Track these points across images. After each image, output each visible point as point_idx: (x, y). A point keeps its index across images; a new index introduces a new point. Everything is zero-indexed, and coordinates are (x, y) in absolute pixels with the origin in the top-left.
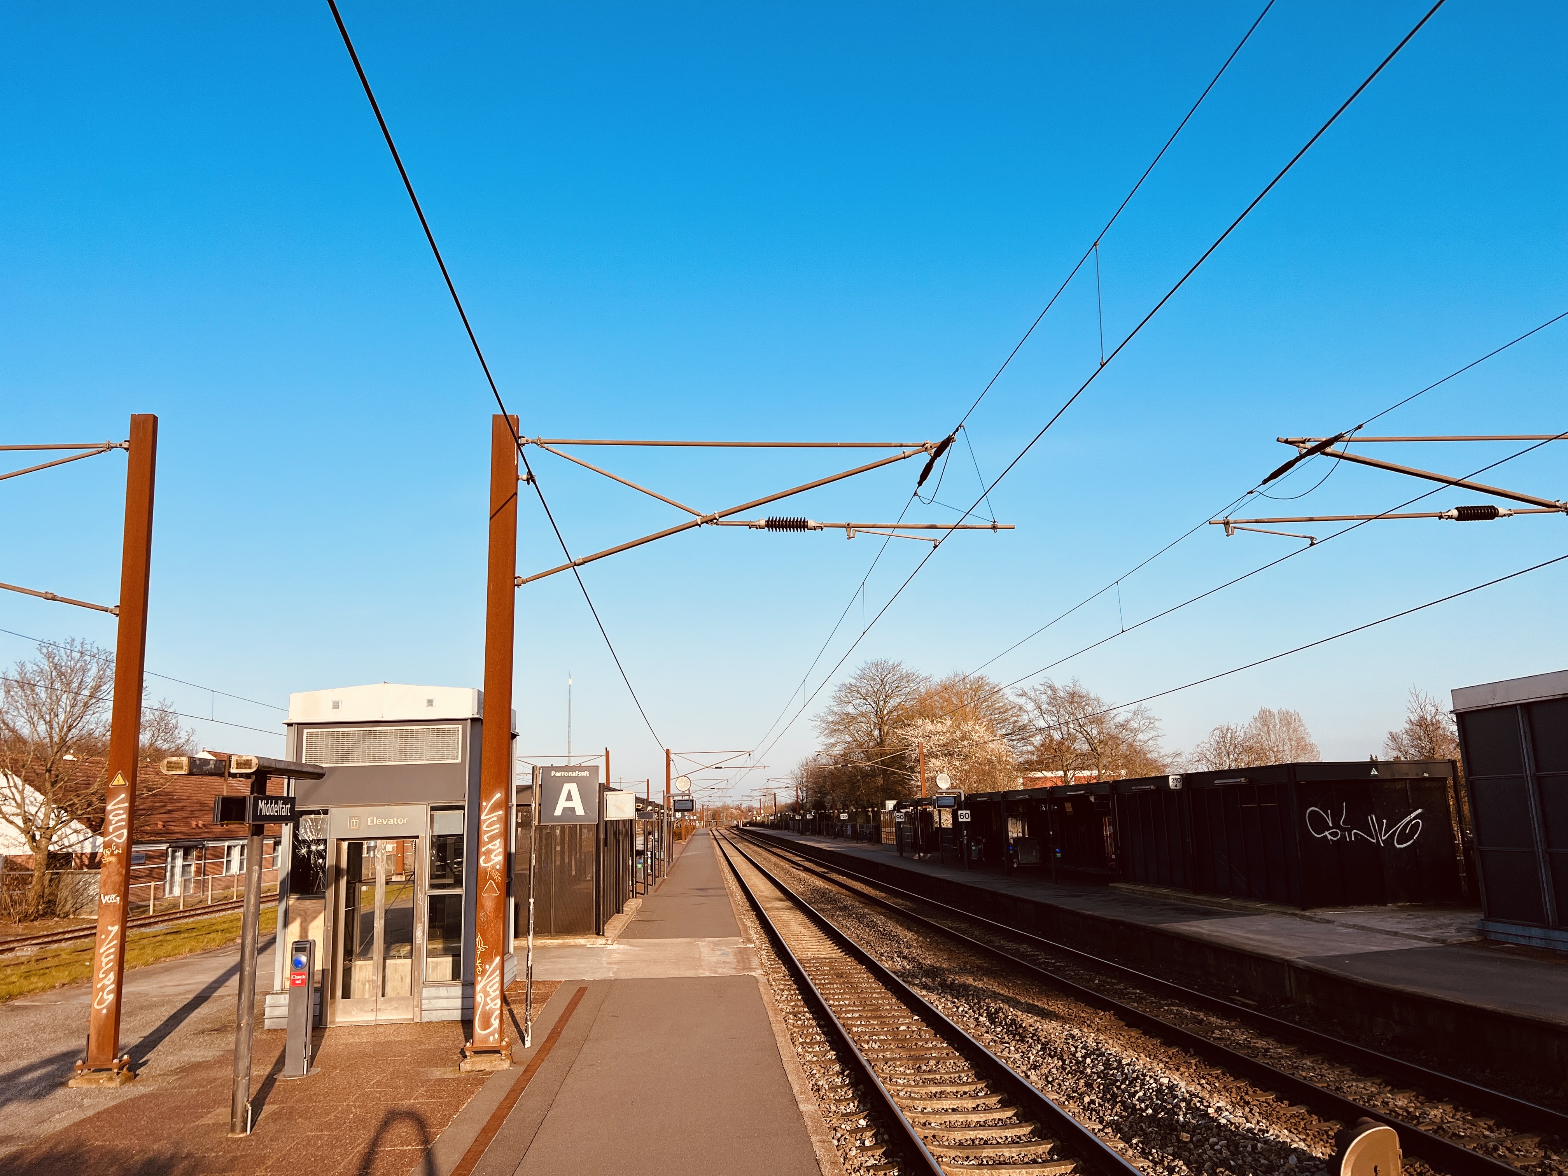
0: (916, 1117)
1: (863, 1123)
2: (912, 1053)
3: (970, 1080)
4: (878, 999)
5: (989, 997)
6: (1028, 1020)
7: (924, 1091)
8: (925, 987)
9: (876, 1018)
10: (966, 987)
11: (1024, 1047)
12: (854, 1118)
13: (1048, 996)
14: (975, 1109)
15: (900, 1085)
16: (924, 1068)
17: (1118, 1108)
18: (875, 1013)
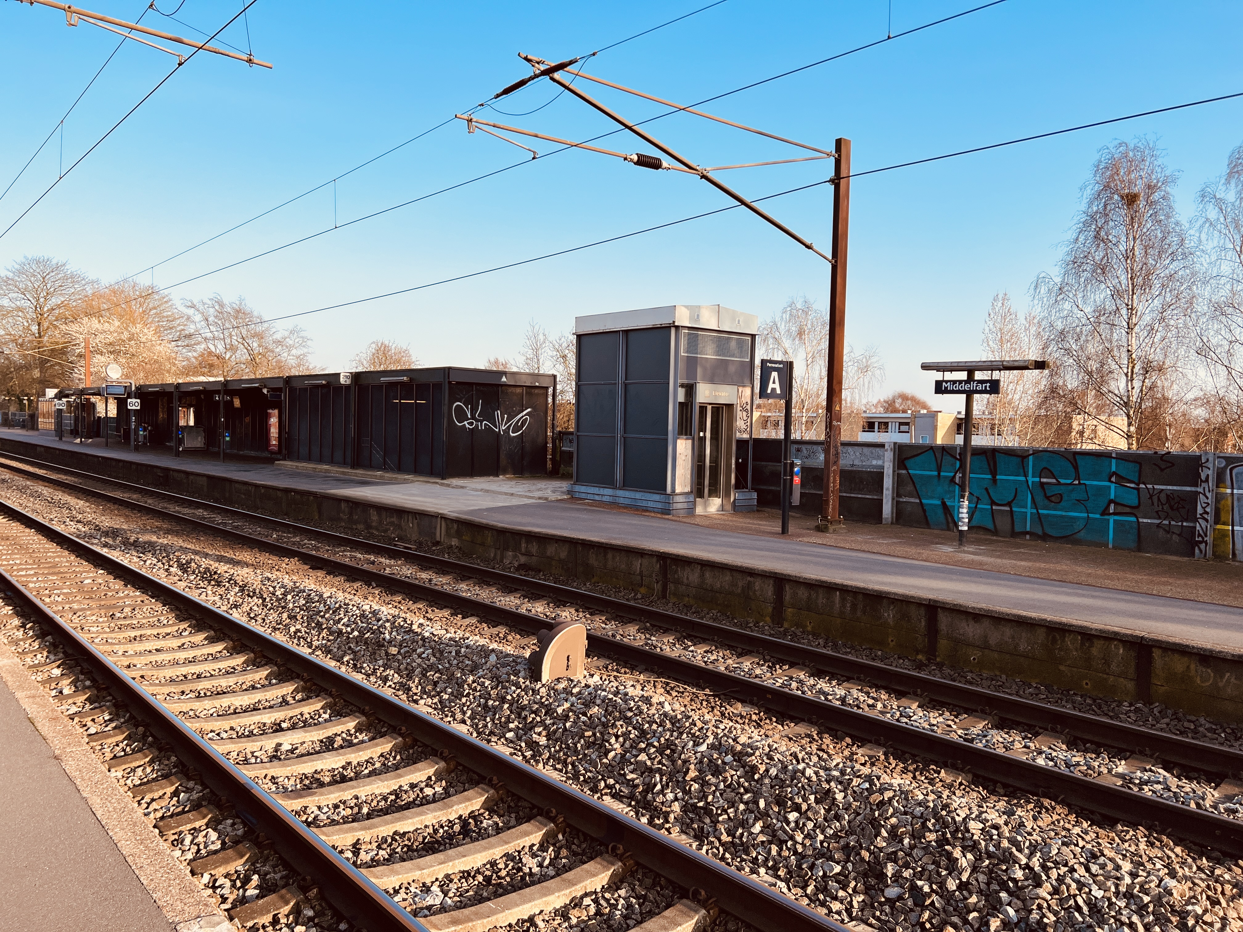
0: (118, 661)
1: (57, 672)
2: (103, 603)
3: (170, 622)
4: (54, 557)
5: (179, 550)
6: (222, 568)
7: (121, 635)
8: (106, 545)
9: (53, 574)
10: (151, 544)
11: (221, 591)
12: (47, 668)
13: (232, 548)
14: (181, 647)
15: (93, 633)
16: (118, 615)
17: (324, 633)
18: (52, 570)
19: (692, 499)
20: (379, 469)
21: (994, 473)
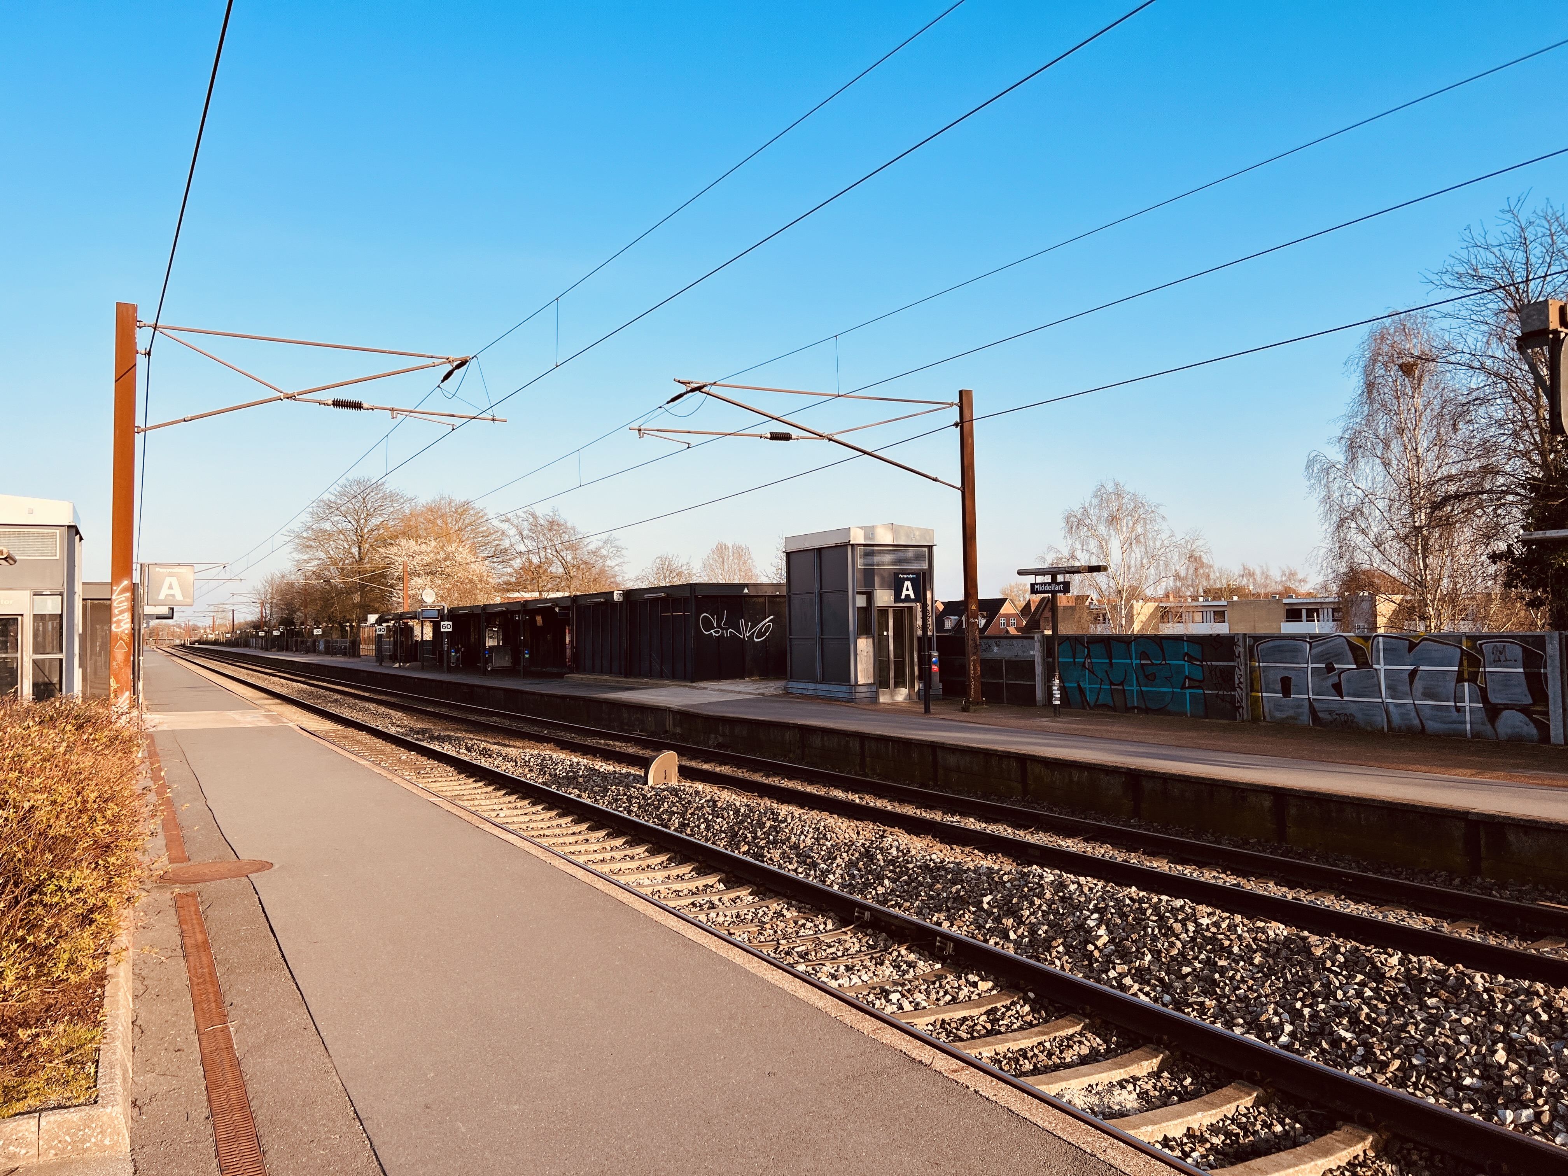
5: (467, 740)
6: (494, 747)
10: (449, 737)
11: (491, 758)
19: (874, 689)
20: (646, 676)
21: (1110, 658)
